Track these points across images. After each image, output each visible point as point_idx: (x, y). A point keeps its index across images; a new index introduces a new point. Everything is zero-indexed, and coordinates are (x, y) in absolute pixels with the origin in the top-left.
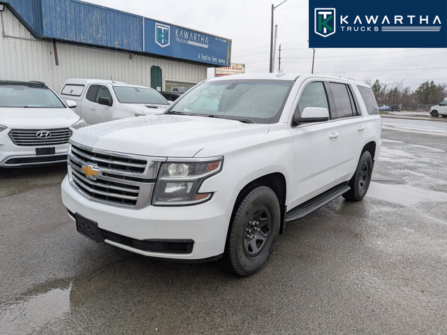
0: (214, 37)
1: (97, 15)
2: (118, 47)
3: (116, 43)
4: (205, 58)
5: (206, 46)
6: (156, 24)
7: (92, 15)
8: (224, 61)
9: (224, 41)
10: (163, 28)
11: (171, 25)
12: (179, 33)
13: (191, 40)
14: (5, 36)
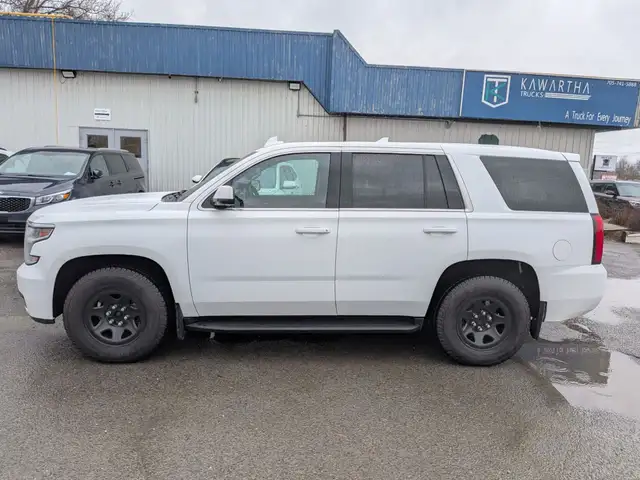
0: (606, 80)
1: (395, 78)
2: (422, 114)
3: (420, 109)
4: (579, 117)
5: (586, 98)
6: (486, 76)
7: (389, 80)
8: (628, 119)
9: (632, 85)
10: (497, 81)
11: (513, 75)
12: (527, 84)
13: (552, 91)
14: (299, 116)
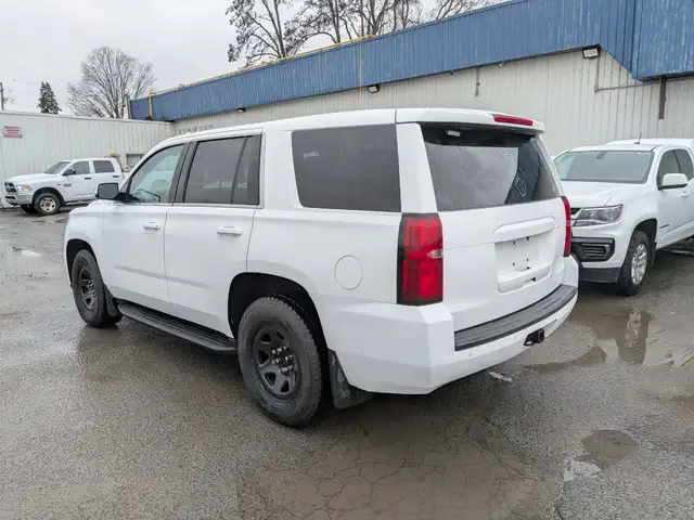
14: (597, 90)
